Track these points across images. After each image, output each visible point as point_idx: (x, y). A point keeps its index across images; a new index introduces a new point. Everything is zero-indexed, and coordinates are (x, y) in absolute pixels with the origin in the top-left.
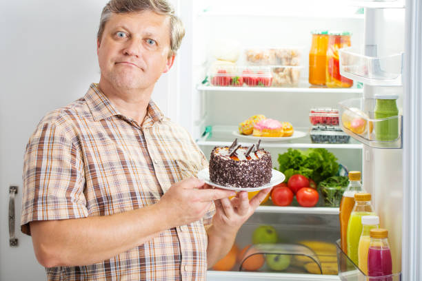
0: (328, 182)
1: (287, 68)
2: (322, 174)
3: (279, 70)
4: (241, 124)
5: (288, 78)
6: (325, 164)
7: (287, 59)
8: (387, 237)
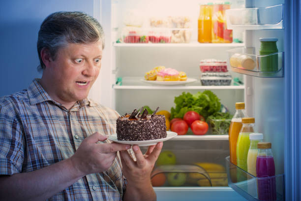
0: (215, 116)
1: (181, 30)
2: (209, 111)
3: (176, 32)
4: (146, 73)
5: (182, 38)
6: (211, 103)
7: (181, 24)
8: (270, 148)
